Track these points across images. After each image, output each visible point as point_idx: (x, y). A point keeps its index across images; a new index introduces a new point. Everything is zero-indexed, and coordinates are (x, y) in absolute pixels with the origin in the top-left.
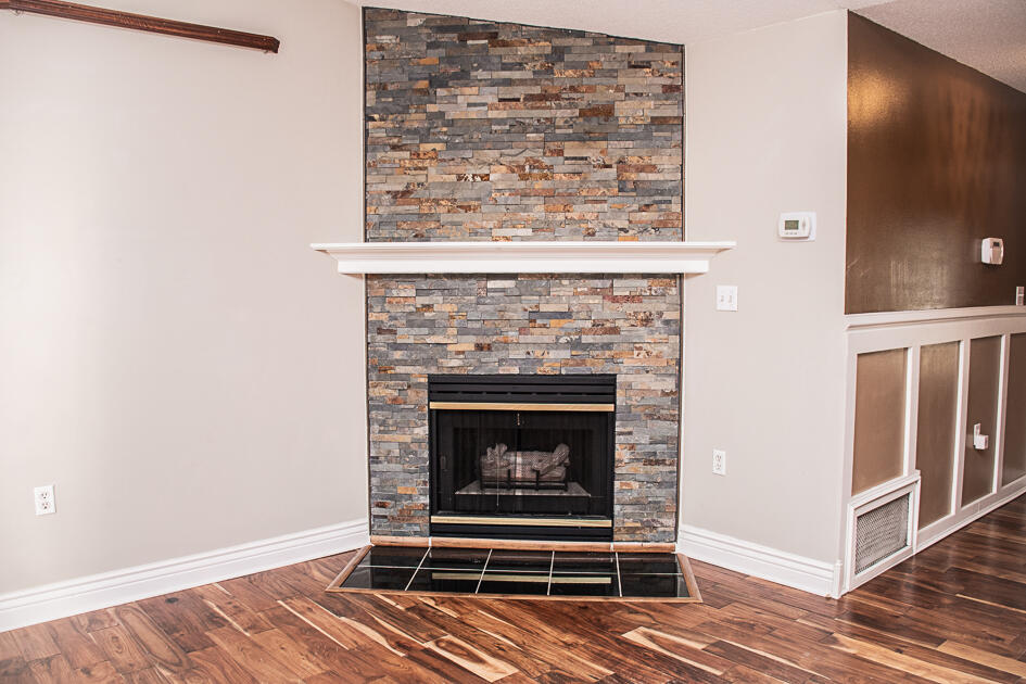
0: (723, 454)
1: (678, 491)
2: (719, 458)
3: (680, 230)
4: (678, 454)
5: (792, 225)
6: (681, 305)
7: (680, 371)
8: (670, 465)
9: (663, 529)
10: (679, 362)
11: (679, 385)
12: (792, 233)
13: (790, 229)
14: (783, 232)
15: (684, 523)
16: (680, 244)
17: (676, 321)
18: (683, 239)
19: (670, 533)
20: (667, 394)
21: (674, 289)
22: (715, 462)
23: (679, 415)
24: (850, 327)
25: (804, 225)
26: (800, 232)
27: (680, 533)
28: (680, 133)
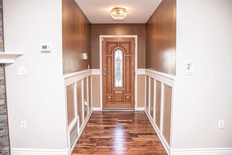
0: (24, 122)
1: (9, 137)
2: (23, 124)
3: (2, 48)
4: (8, 125)
5: (44, 47)
6: (5, 74)
7: (6, 97)
8: (5, 129)
9: (5, 152)
10: (5, 94)
11: (6, 102)
12: (45, 50)
13: (44, 48)
14: (42, 50)
15: (12, 148)
16: (3, 53)
17: (3, 80)
18: (4, 51)
19: (7, 152)
20: (2, 106)
21: (1, 69)
22: (22, 125)
23: (7, 112)
24: (65, 78)
25: (49, 47)
26: (48, 50)
27: (11, 152)
28: (1, 14)
